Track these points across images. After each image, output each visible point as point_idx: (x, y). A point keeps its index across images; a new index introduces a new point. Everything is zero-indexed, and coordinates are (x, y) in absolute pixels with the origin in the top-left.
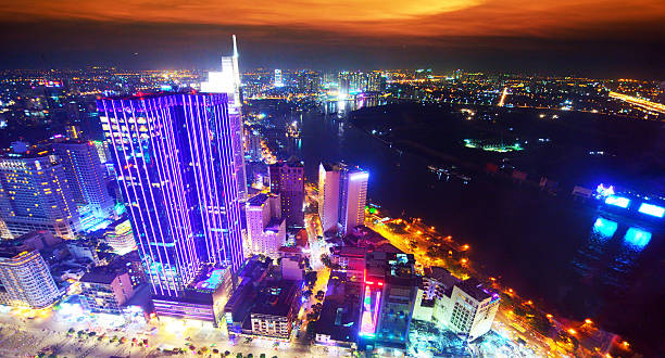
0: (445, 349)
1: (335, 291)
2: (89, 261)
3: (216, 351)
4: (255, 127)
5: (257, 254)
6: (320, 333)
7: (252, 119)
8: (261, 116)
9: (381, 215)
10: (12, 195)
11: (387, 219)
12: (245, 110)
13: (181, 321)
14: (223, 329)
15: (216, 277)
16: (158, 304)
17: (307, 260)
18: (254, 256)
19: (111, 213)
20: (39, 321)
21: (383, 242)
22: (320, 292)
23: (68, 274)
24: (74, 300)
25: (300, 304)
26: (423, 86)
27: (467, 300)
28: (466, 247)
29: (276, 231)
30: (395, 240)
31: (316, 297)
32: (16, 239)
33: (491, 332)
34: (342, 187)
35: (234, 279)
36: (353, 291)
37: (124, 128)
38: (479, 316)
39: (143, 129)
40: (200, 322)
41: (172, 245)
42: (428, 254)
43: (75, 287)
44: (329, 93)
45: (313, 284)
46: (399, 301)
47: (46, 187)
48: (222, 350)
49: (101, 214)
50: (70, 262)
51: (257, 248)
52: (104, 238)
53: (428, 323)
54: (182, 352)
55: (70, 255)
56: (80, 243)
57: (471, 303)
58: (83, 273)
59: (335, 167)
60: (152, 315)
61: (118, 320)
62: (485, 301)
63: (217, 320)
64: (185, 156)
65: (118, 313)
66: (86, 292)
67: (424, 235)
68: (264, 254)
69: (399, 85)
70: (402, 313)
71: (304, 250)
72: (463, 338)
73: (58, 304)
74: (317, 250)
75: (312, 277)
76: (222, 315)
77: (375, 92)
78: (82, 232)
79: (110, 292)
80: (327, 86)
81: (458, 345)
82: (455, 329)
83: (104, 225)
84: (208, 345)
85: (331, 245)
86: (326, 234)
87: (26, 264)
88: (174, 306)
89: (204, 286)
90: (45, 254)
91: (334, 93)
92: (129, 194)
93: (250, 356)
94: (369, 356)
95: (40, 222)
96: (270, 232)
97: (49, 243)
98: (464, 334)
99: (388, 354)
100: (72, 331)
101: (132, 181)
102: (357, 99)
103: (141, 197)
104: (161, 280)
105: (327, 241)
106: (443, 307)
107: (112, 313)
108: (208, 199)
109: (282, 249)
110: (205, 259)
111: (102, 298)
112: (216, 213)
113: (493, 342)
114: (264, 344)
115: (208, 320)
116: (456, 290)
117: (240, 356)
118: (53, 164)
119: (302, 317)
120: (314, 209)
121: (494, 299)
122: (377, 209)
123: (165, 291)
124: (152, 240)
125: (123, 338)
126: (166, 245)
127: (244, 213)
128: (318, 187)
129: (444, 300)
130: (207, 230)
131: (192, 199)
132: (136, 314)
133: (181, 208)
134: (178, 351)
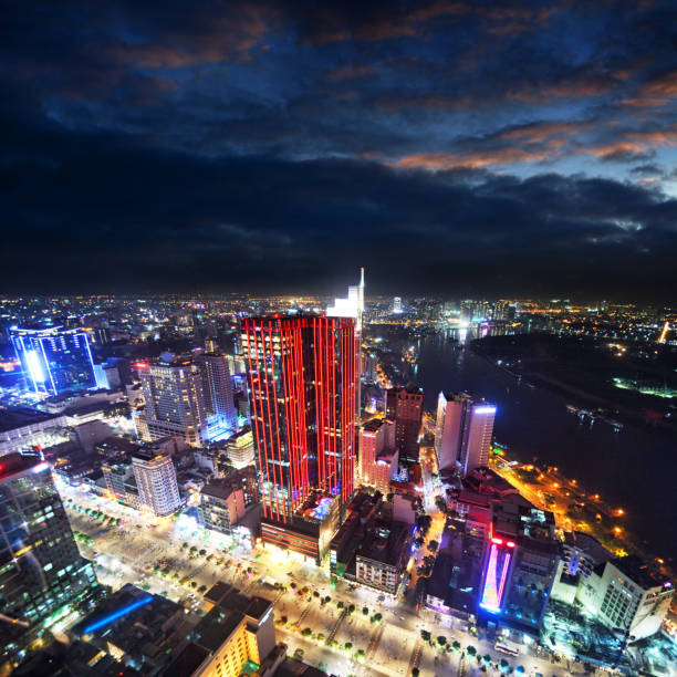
0: (593, 646)
1: (451, 544)
2: (210, 472)
3: (316, 594)
4: (372, 350)
5: (367, 485)
6: (433, 595)
7: (369, 342)
8: (378, 340)
9: (509, 458)
10: (157, 400)
11: (515, 463)
12: (364, 333)
13: (285, 552)
14: (326, 569)
15: (324, 506)
16: (266, 528)
17: (420, 500)
18: (363, 488)
19: (234, 424)
20: (160, 530)
21: (510, 491)
22: (433, 544)
23: (190, 483)
24: (191, 512)
25: (409, 553)
26: (560, 317)
27: (626, 584)
28: (621, 512)
29: (388, 462)
30: (525, 490)
31: (428, 547)
32: (154, 443)
33: (659, 635)
34: (464, 422)
35: (342, 512)
36: (473, 548)
37: (260, 345)
38: (643, 611)
39: (277, 347)
40: (302, 556)
41: (288, 464)
42: (569, 515)
43: (195, 498)
44: (450, 320)
45: (426, 530)
46: (534, 571)
47: (185, 394)
48: (323, 595)
49: (224, 425)
50: (194, 471)
51: (367, 479)
52: (225, 449)
53: (569, 606)
54: (282, 589)
55: (194, 463)
56: (205, 452)
57: (632, 589)
58: (202, 485)
59: (457, 398)
60: (259, 540)
61: (226, 540)
62: (653, 591)
63: (321, 556)
64: (310, 374)
65: (228, 533)
66: (204, 505)
67: (563, 489)
68: (374, 486)
69: (530, 316)
70: (534, 587)
71: (417, 488)
72: (621, 637)
73: (177, 515)
74: (431, 491)
75: (424, 522)
76: (326, 552)
77: (501, 322)
78: (207, 441)
79: (224, 508)
80: (447, 313)
81: (613, 644)
82: (605, 620)
83: (226, 436)
84: (308, 584)
85: (447, 486)
86: (442, 472)
87: (159, 469)
88: (281, 533)
89: (312, 514)
90: (176, 460)
91: (456, 321)
92: (257, 407)
93: (352, 608)
94: (492, 636)
95: (174, 427)
96: (381, 463)
97: (179, 450)
98: (621, 632)
99: (516, 639)
100: (185, 545)
101: (260, 396)
102: (480, 327)
103: (265, 412)
104: (272, 503)
105: (442, 481)
106: (590, 587)
107: (223, 532)
108: (326, 420)
109: (393, 483)
110: (316, 484)
111: (217, 513)
112: (332, 434)
113: (664, 651)
114: (367, 596)
115: (312, 555)
116: (609, 567)
117: (340, 605)
118: (193, 374)
119: (412, 570)
120: (429, 441)
121: (664, 589)
122: (503, 450)
123: (275, 515)
124: (270, 457)
125: (229, 562)
126: (282, 464)
127: (357, 438)
128: (435, 417)
129: (593, 579)
130: (321, 452)
131: (311, 418)
132: (244, 537)
133: (299, 426)
134: (279, 587)
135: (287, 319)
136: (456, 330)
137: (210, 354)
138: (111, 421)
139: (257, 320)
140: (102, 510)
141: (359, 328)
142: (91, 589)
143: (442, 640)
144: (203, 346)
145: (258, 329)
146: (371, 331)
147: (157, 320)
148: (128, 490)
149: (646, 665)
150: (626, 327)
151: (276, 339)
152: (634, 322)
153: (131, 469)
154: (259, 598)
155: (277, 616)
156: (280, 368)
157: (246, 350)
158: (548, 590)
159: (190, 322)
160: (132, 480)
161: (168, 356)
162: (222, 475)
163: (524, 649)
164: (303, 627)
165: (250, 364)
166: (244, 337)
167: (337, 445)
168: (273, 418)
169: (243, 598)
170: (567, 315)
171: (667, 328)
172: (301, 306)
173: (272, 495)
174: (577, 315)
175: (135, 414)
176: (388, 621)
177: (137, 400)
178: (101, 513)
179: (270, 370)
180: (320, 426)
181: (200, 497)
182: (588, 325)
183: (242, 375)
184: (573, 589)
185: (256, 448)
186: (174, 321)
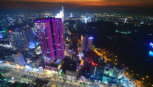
0: (111, 81)
1: (85, 66)
2: (31, 56)
3: (58, 78)
4: (66, 26)
6: (82, 76)
7: (65, 24)
8: (67, 23)
10: (16, 40)
11: (97, 48)
12: (64, 22)
13: (51, 71)
14: (60, 73)
15: (58, 61)
16: (46, 66)
17: (78, 58)
18: (66, 56)
19: (36, 44)
20: (21, 69)
21: (96, 54)
22: (82, 66)
23: (27, 58)
24: (28, 65)
25: (77, 68)
26: (106, 17)
27: (117, 70)
28: (116, 56)
29: (71, 50)
30: (99, 54)
31: (80, 67)
32: (17, 50)
33: (122, 78)
34: (86, 40)
35: (62, 62)
36: (89, 66)
37: (40, 25)
38: (120, 74)
39: (44, 26)
40: (55, 71)
41: (49, 52)
42: (107, 58)
43: (29, 62)
44: (83, 18)
45: (80, 63)
46: (101, 69)
47: (23, 38)
48: (60, 78)
49: (33, 45)
50: (28, 56)
51: (67, 54)
52: (34, 50)
53: (107, 74)
54: (51, 78)
55: (27, 54)
56: (29, 51)
57: (118, 70)
58: (30, 58)
59: (85, 36)
60: (45, 69)
61: (37, 70)
62: (122, 70)
64: (52, 32)
65: (38, 68)
66: (31, 63)
67: (106, 53)
68: (69, 56)
69: (99, 17)
70: (101, 72)
71: (78, 55)
72: (116, 79)
73: (25, 66)
74: (81, 55)
75: (80, 62)
76: (60, 70)
77: (94, 18)
78: (30, 49)
79: (36, 63)
80: (82, 17)
81: (115, 80)
82: (113, 76)
83: (34, 47)
84: (56, 77)
85: (84, 54)
86: (83, 51)
87: (19, 56)
88: (49, 67)
89: (56, 63)
90: (23, 54)
91: (84, 18)
92: (41, 40)
93: (66, 80)
94: (93, 82)
95: (21, 46)
96: (70, 50)
97: (23, 51)
98: (116, 78)
99: (98, 82)
100: (28, 72)
101: (41, 37)
102: (89, 20)
103: (43, 41)
104: (47, 61)
105: (83, 53)
106: (111, 71)
107: (36, 68)
108: (57, 42)
109: (73, 55)
110: (56, 56)
111: (34, 64)
112: (59, 45)
113: (123, 80)
114: (69, 77)
115: (57, 71)
116: (114, 67)
117: (63, 80)
118: (24, 33)
119: (78, 71)
120: (80, 45)
121: (124, 70)
122: (94, 46)
123: (48, 63)
124: (45, 51)
125: (38, 74)
126: (48, 52)
127: (64, 46)
128: (81, 40)
129: (111, 69)
130: (57, 49)
131: (54, 42)
132: (41, 69)
133: (51, 44)
134: (50, 78)
135: (46, 19)
136: (84, 20)
137: (27, 28)
138: (5, 46)
139: (39, 19)
140: (7, 66)
141: (63, 20)
142: (7, 84)
143: (84, 84)
144: (25, 26)
145: (39, 21)
146: (66, 21)
147: (12, 20)
148: (12, 61)
149: (120, 83)
150: (118, 19)
151: (44, 24)
152: (120, 18)
153: (12, 57)
154: (46, 81)
155: (51, 84)
156: (45, 31)
157: (36, 27)
158: (103, 72)
159: (21, 20)
160: (13, 59)
161: (17, 29)
162: (34, 56)
163: (99, 83)
164: (56, 85)
165: (38, 30)
166: (36, 23)
167: (60, 47)
168: (45, 42)
169: (43, 81)
170: (107, 17)
171: (126, 19)
172: (49, 16)
173: (46, 59)
174: (109, 17)
175: (10, 44)
176: (73, 82)
177: (11, 40)
178: (6, 67)
179: (43, 31)
180: (56, 43)
181: (30, 61)
182: (111, 19)
183: (36, 33)
184: (108, 71)
185: (42, 49)
186: (17, 20)
